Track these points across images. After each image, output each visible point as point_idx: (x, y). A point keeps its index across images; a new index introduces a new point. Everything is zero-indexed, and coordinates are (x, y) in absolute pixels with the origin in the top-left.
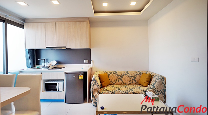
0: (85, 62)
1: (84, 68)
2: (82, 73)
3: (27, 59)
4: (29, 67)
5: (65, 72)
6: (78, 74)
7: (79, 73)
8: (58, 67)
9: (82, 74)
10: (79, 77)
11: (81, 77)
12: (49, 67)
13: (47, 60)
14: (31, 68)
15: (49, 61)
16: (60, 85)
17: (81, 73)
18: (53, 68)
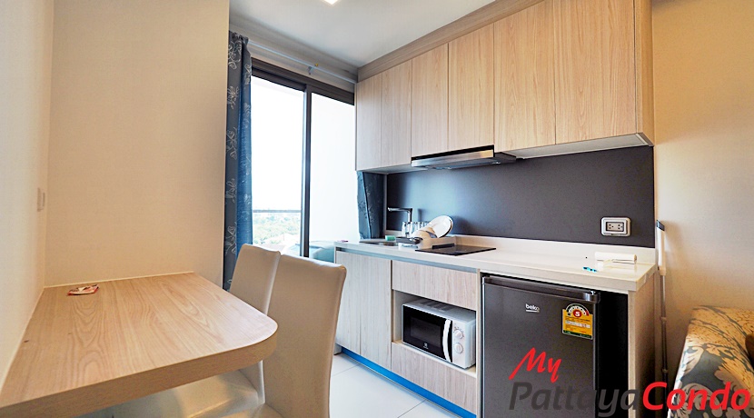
0: (603, 231)
1: (599, 266)
2: (588, 297)
3: (361, 208)
4: (365, 234)
5: (484, 274)
6: (560, 297)
7: (570, 296)
8: (460, 247)
9: (588, 306)
10: (565, 322)
11: (580, 323)
12: (418, 241)
13: (420, 212)
14: (370, 240)
15: (426, 218)
16: (459, 332)
17: (581, 296)
18: (436, 249)
